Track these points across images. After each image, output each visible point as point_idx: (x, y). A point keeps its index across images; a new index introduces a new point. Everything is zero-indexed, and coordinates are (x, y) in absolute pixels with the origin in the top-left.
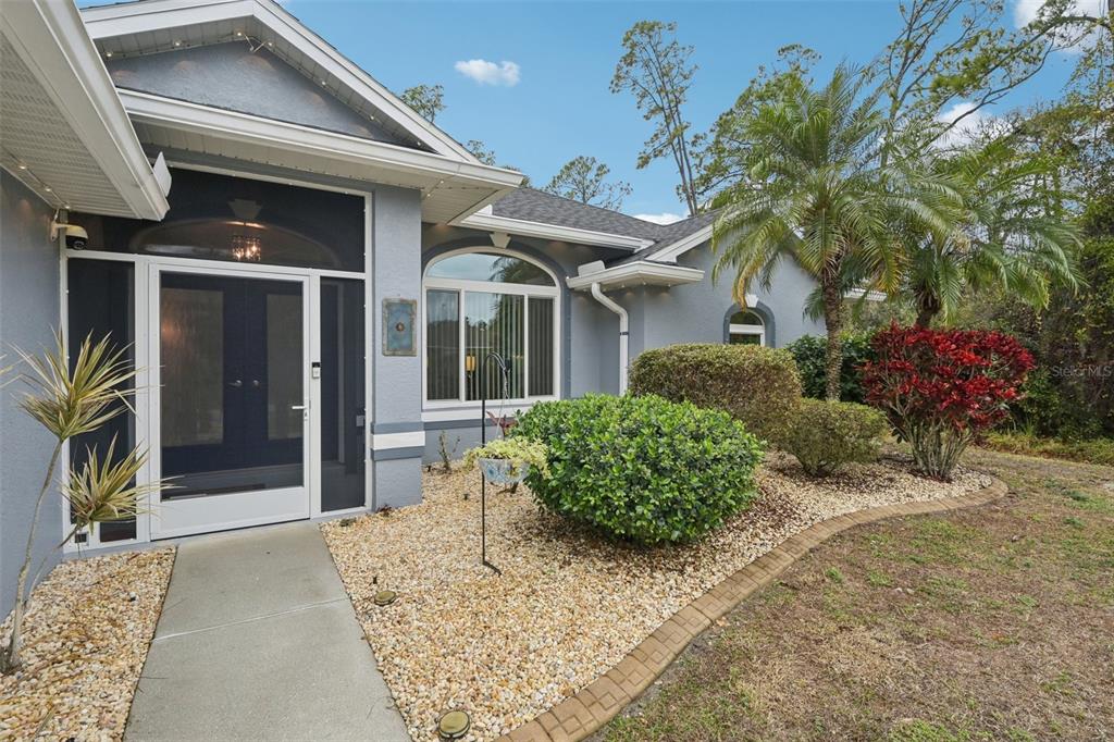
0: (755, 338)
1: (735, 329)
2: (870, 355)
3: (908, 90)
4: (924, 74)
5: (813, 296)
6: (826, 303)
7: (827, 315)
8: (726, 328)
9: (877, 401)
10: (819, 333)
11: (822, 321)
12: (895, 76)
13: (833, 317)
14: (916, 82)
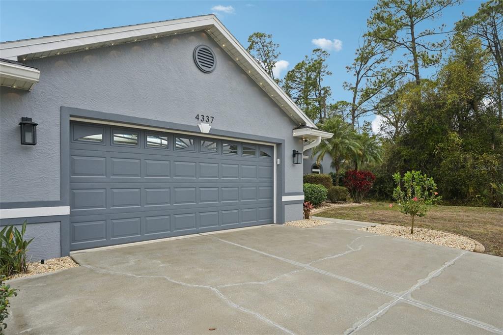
0: (318, 173)
1: (314, 170)
2: (345, 177)
3: (362, 76)
4: (368, 71)
5: (333, 162)
6: (336, 164)
7: (336, 168)
8: (312, 170)
9: (346, 186)
10: (334, 172)
11: (335, 169)
12: (358, 71)
13: (338, 168)
14: (365, 74)
